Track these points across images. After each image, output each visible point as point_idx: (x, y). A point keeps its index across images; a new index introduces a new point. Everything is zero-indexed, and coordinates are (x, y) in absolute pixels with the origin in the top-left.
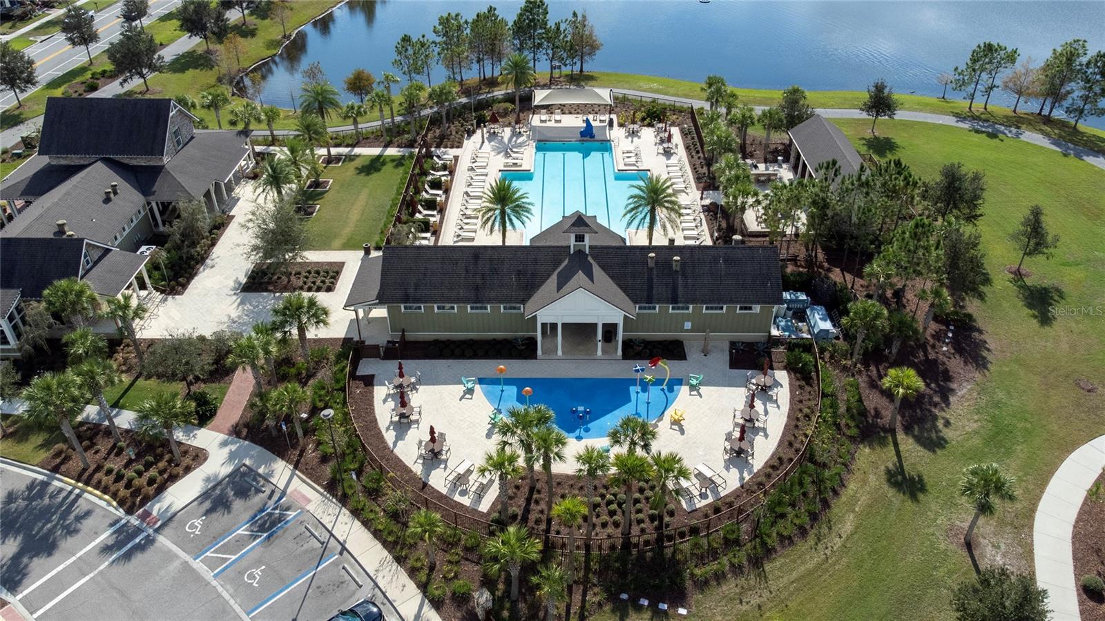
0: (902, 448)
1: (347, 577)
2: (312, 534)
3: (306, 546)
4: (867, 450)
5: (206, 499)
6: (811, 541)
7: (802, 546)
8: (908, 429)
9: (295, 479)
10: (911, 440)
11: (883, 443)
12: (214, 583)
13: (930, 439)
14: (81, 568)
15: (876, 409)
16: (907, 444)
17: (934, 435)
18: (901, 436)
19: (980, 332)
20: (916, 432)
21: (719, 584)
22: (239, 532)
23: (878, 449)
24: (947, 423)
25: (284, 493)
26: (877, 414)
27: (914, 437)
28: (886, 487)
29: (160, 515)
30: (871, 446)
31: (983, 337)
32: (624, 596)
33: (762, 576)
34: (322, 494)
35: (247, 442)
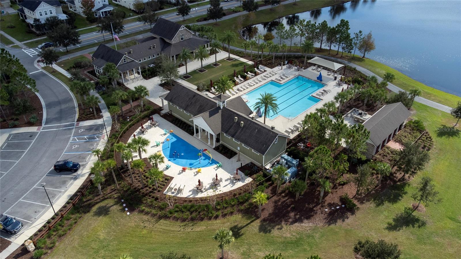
2: (94, 145)
5: (90, 127)
6: (183, 224)
7: (178, 223)
9: (108, 132)
10: (259, 224)
11: (249, 218)
12: (69, 143)
15: (264, 209)
16: (256, 224)
18: (258, 221)
21: (144, 215)
22: (85, 137)
24: (280, 229)
25: (102, 134)
29: (80, 125)
32: (123, 201)
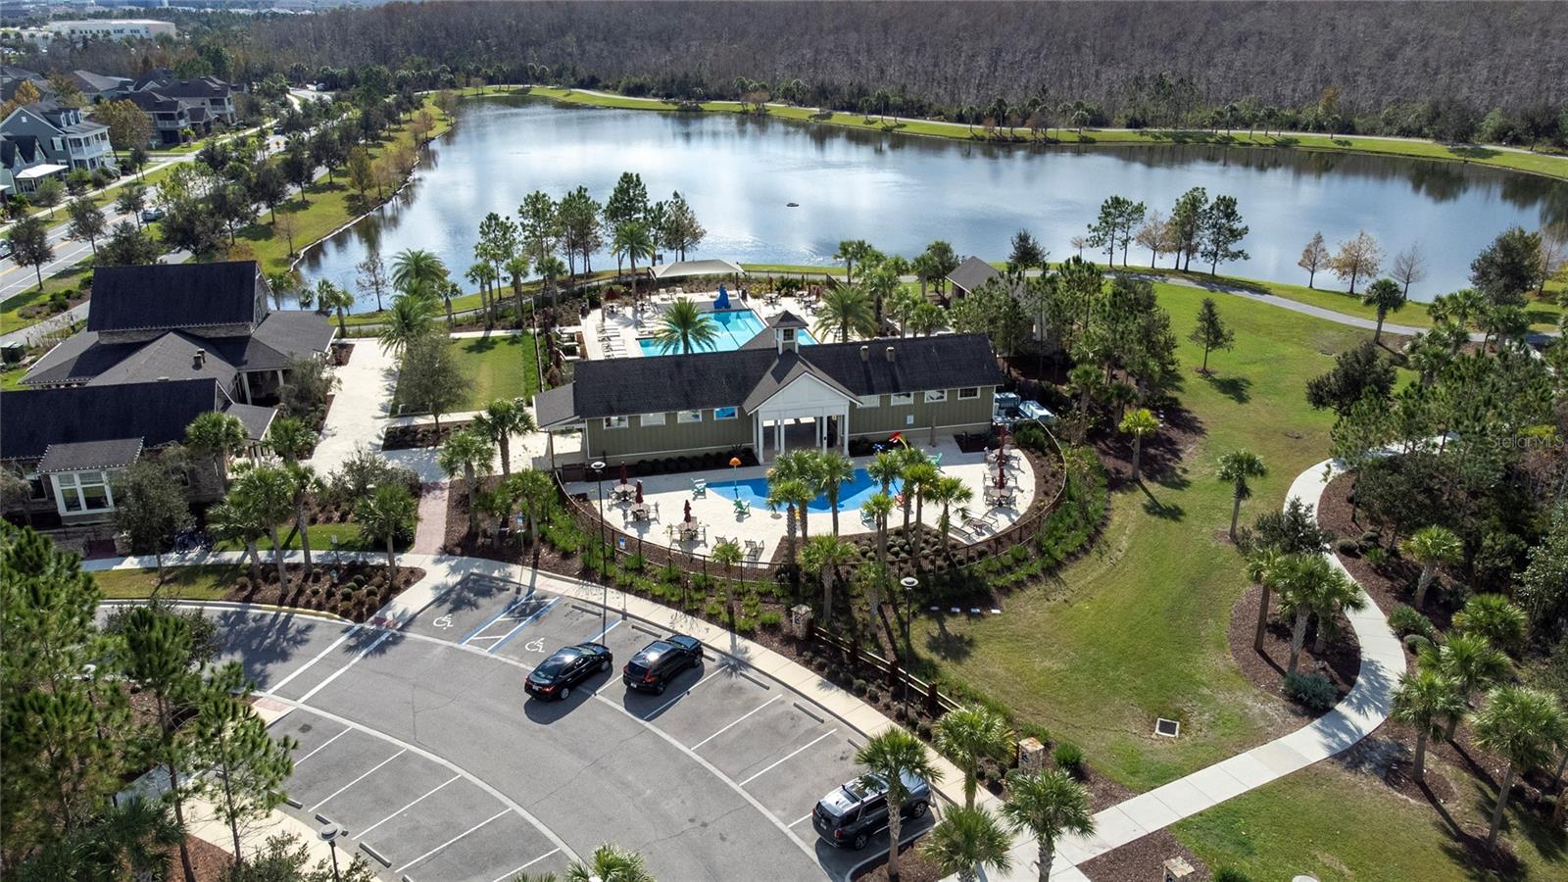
0: (1151, 491)
1: (640, 633)
2: (583, 610)
3: (581, 619)
4: (1120, 495)
5: (445, 601)
6: (1094, 554)
7: (1086, 561)
8: (1151, 478)
9: (538, 577)
10: (1157, 485)
11: (1131, 489)
12: (494, 656)
13: (1174, 482)
14: (331, 664)
15: (1115, 468)
16: (1154, 488)
17: (1176, 480)
18: (1146, 483)
19: (1189, 412)
20: (1159, 479)
21: (1022, 589)
22: (498, 619)
23: (1129, 493)
24: (1185, 471)
25: (532, 588)
26: (1118, 472)
27: (1158, 482)
28: (1148, 517)
29: (397, 619)
30: (1122, 492)
31: (1194, 415)
32: (935, 608)
33: (1060, 582)
34: (576, 583)
35: (465, 558)
